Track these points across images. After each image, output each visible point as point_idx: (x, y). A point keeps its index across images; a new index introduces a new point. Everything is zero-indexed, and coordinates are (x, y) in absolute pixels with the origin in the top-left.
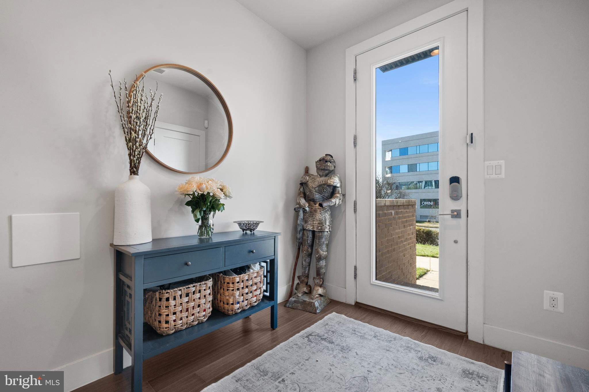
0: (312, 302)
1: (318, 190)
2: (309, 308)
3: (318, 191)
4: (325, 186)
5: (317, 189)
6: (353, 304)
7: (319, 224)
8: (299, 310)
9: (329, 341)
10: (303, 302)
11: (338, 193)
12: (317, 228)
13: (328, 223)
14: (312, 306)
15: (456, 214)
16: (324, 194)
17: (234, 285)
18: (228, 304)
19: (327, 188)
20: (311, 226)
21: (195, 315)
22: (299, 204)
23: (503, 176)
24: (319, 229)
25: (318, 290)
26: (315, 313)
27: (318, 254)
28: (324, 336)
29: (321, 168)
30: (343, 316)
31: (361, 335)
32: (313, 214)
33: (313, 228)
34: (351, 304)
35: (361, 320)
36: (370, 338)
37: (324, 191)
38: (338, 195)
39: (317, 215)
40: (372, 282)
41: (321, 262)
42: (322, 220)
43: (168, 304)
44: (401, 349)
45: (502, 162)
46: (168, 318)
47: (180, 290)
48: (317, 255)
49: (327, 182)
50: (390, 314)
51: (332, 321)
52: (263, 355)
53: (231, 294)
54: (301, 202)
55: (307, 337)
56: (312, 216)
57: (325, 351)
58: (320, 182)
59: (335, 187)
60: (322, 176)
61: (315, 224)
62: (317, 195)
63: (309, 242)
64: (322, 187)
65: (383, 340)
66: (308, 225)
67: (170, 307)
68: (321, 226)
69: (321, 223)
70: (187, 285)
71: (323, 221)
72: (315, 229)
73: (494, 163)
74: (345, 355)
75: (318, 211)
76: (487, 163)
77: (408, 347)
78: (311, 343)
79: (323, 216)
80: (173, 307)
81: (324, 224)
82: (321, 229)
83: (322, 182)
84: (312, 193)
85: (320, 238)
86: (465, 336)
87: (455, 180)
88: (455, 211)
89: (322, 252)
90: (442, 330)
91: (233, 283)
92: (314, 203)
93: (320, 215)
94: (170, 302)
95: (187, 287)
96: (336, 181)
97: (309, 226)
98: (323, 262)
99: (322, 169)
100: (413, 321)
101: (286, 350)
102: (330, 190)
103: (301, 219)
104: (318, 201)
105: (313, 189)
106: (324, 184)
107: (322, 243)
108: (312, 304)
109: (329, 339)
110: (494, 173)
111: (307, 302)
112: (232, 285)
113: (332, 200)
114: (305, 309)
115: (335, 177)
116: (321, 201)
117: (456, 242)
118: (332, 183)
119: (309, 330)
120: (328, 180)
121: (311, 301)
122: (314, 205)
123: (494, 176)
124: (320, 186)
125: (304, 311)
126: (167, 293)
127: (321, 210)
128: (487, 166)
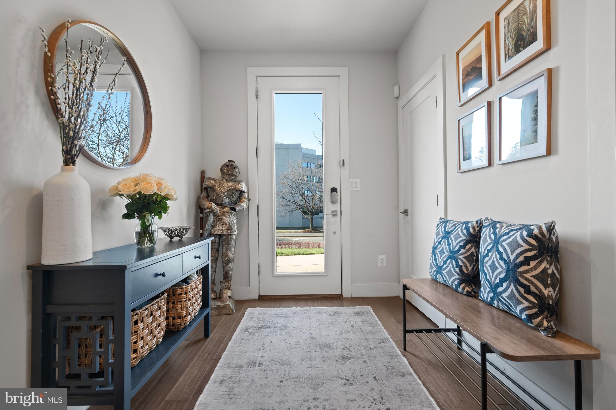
0: (227, 305)
1: (228, 194)
2: (224, 311)
3: (227, 196)
4: (234, 191)
5: (226, 193)
6: (257, 298)
7: (228, 227)
8: (214, 316)
9: (266, 327)
10: (216, 307)
11: (245, 198)
12: (227, 232)
13: (236, 227)
14: (228, 308)
15: (334, 214)
16: (232, 199)
17: (187, 296)
18: (180, 318)
19: (236, 193)
20: (219, 230)
21: (157, 337)
22: (210, 209)
23: (359, 189)
24: (229, 233)
25: (227, 292)
26: (233, 314)
27: (228, 257)
28: (258, 326)
29: (229, 173)
30: (258, 308)
31: (284, 316)
32: (221, 218)
33: (223, 232)
34: (255, 299)
35: (273, 307)
36: (291, 315)
37: (232, 196)
38: (245, 200)
39: (226, 219)
40: (274, 274)
41: (230, 264)
42: (231, 223)
43: (137, 328)
44: (316, 315)
45: (358, 180)
46: (137, 346)
47: (147, 309)
48: (226, 258)
49: (236, 187)
50: (290, 297)
51: (254, 314)
52: (222, 357)
53: (184, 306)
54: (212, 206)
55: (245, 331)
56: (221, 220)
57: (271, 334)
58: (229, 187)
59: (242, 192)
60: (229, 181)
61: (225, 228)
62: (226, 200)
63: (216, 247)
64: (231, 191)
65: (301, 314)
66: (216, 229)
67: (138, 331)
68: (231, 230)
69: (230, 227)
70: (151, 302)
71: (232, 225)
72: (225, 233)
73: (355, 180)
74: (287, 331)
75: (227, 215)
76: (351, 180)
77: (319, 312)
78: (254, 334)
79: (232, 219)
80: (142, 330)
81: (233, 228)
82: (231, 233)
83: (231, 187)
84: (221, 198)
85: (228, 241)
86: (341, 296)
87: (334, 190)
88: (335, 211)
89: (231, 255)
90: (328, 297)
91: (186, 293)
92: (222, 207)
93: (229, 219)
94: (139, 325)
95: (152, 304)
96: (243, 187)
97: (218, 230)
98: (231, 264)
99: (229, 175)
100: (307, 297)
101: (239, 346)
102: (237, 194)
103: (211, 223)
104: (226, 205)
105: (222, 194)
106: (233, 189)
107: (231, 246)
108: (226, 306)
109: (265, 326)
110: (355, 187)
111: (221, 306)
112: (185, 295)
113: (241, 204)
114: (221, 313)
115: (242, 183)
116: (228, 205)
117: (335, 233)
118: (241, 188)
119: (241, 327)
120: (236, 185)
121: (225, 304)
122: (222, 209)
123: (355, 189)
124: (229, 191)
125: (220, 315)
126: (136, 315)
127: (229, 214)
128: (355, 182)
